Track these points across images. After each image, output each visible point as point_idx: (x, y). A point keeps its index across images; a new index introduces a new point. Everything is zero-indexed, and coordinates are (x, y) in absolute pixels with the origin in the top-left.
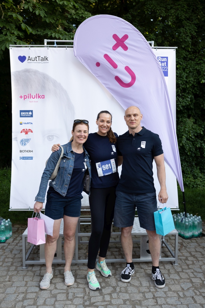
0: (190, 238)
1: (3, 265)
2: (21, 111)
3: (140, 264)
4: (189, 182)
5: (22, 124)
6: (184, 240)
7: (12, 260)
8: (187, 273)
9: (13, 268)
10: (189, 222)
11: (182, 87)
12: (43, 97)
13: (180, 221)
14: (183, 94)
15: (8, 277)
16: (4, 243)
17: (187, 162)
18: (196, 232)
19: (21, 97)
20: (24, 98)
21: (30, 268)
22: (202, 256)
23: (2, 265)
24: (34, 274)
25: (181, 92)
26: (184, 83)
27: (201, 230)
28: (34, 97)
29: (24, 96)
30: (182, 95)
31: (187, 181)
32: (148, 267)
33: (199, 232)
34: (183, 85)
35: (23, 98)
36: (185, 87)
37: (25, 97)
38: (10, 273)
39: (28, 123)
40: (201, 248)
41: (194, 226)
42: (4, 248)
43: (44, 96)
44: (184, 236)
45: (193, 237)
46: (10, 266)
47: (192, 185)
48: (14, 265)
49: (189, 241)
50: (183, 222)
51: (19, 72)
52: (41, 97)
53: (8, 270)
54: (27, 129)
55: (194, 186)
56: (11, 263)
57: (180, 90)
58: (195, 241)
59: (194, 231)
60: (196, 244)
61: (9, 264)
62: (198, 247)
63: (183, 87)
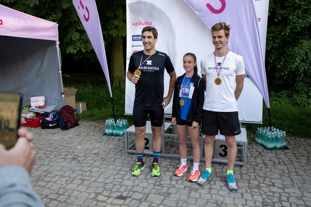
0: (271, 149)
1: (114, 151)
2: (133, 36)
3: (214, 164)
4: (301, 102)
5: (133, 47)
6: (265, 150)
7: (121, 148)
8: (249, 176)
9: (120, 154)
11: (303, 8)
12: (150, 24)
14: (304, 15)
15: (114, 159)
16: (122, 136)
19: (134, 24)
20: (136, 25)
21: (130, 155)
22: (273, 165)
23: (114, 150)
24: (132, 160)
26: (307, 4)
27: (285, 144)
28: (143, 24)
29: (136, 23)
30: (303, 16)
31: (299, 101)
32: (220, 167)
33: (282, 145)
35: (135, 25)
37: (137, 24)
38: (116, 157)
39: (138, 46)
40: (277, 158)
42: (120, 140)
43: (151, 23)
45: (275, 148)
46: (118, 152)
47: (304, 104)
48: (121, 151)
49: (269, 151)
51: (132, 4)
52: (148, 24)
53: (116, 155)
54: (137, 51)
56: (120, 150)
57: (300, 12)
58: (275, 152)
60: (274, 155)
61: (118, 151)
62: (275, 157)
63: (305, 7)
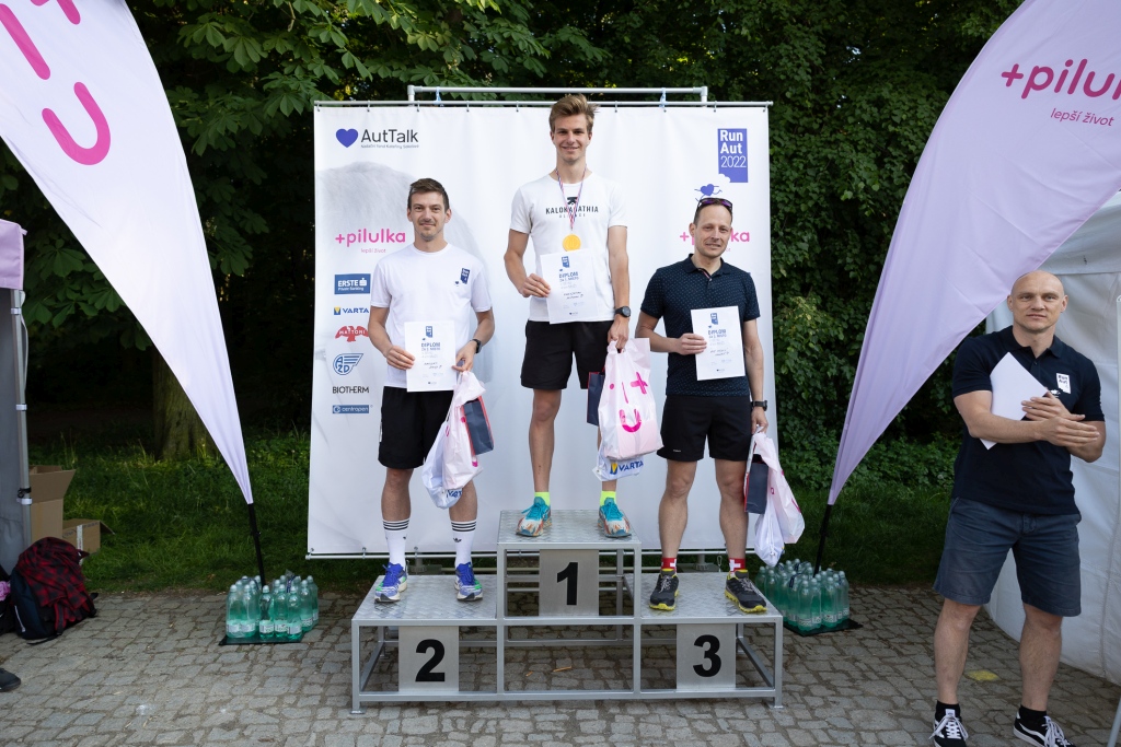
1: (299, 705)
2: (338, 278)
3: (677, 705)
4: (809, 475)
5: (339, 313)
6: (799, 638)
7: (321, 690)
8: (808, 731)
9: (326, 712)
10: (811, 586)
11: (784, 212)
12: (400, 238)
13: (785, 584)
14: (788, 230)
15: (314, 736)
16: (298, 641)
17: (801, 417)
18: (832, 618)
19: (340, 239)
20: (349, 241)
21: (371, 714)
22: (851, 684)
23: (296, 703)
24: (385, 730)
25: (781, 226)
26: (790, 201)
27: (846, 612)
28: (374, 238)
29: (349, 235)
30: (786, 234)
31: (802, 472)
32: (700, 713)
33: (840, 616)
34: (786, 205)
35: (344, 242)
36: (794, 211)
37: (352, 238)
38: (318, 726)
39: (356, 310)
40: (847, 660)
41: (825, 600)
42: (299, 656)
43: (404, 235)
44: (797, 628)
45: (822, 629)
46: (318, 707)
47: (816, 482)
48: (328, 703)
49: (811, 640)
50: (795, 588)
51: (336, 171)
52: (394, 238)
53: (314, 719)
54: (352, 327)
55: (821, 485)
56: (319, 698)
57: (778, 221)
58: (828, 641)
59: (827, 613)
60: (832, 650)
61: (315, 701)
62: (840, 658)
63: (787, 209)
